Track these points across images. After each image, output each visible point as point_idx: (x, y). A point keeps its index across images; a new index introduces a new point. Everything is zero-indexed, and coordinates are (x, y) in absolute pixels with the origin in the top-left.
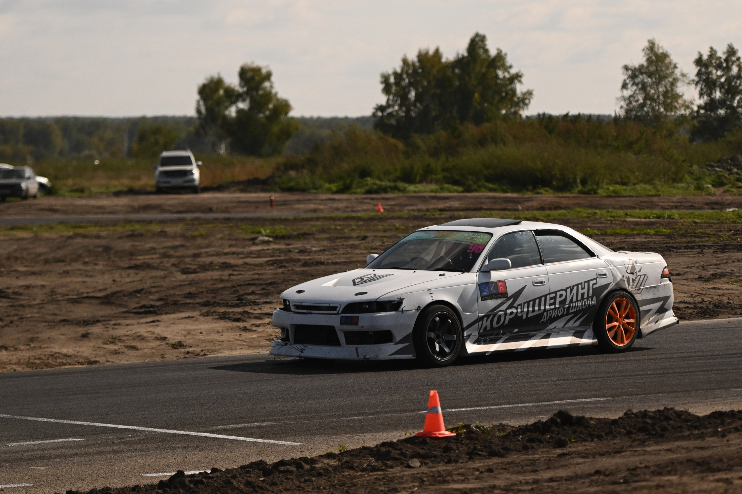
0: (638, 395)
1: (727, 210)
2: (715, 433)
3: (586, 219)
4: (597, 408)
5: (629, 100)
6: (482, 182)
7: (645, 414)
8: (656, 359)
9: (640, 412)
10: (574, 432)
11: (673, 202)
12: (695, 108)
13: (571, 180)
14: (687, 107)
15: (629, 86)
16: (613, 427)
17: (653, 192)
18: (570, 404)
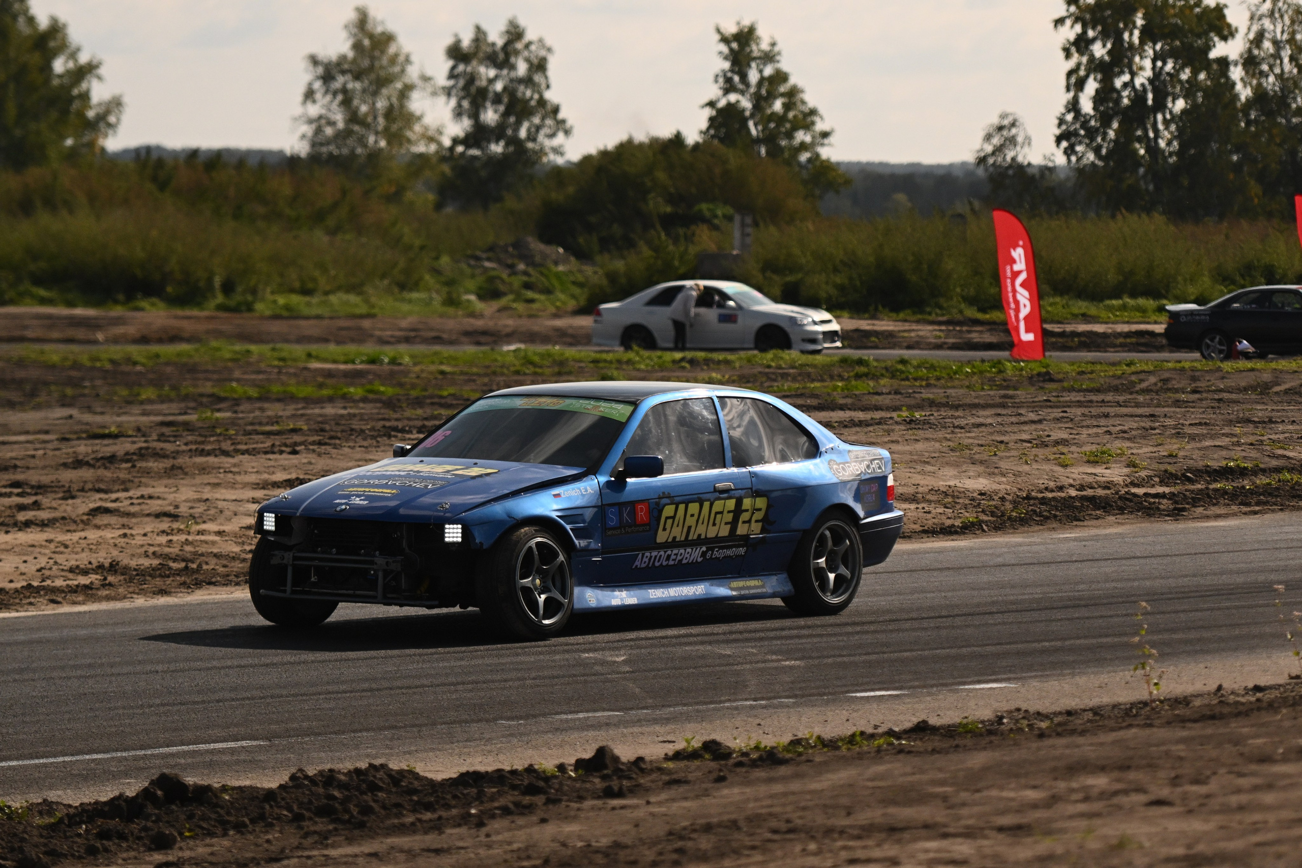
0: (319, 734)
1: (506, 348)
2: (464, 820)
3: (230, 364)
4: (238, 762)
5: (319, 123)
6: (26, 285)
7: (329, 778)
8: (358, 659)
9: (321, 773)
10: (190, 817)
11: (401, 330)
12: (447, 142)
13: (202, 284)
14: (431, 139)
15: (318, 96)
16: (267, 807)
17: (363, 310)
18: (184, 754)
